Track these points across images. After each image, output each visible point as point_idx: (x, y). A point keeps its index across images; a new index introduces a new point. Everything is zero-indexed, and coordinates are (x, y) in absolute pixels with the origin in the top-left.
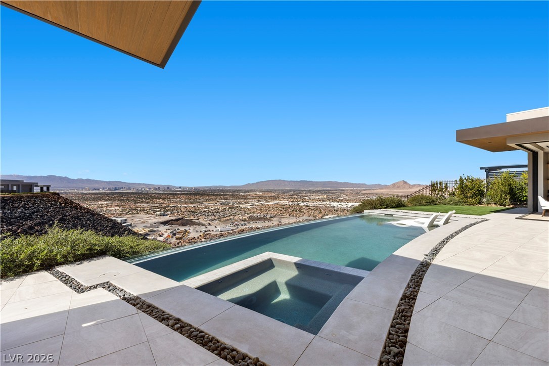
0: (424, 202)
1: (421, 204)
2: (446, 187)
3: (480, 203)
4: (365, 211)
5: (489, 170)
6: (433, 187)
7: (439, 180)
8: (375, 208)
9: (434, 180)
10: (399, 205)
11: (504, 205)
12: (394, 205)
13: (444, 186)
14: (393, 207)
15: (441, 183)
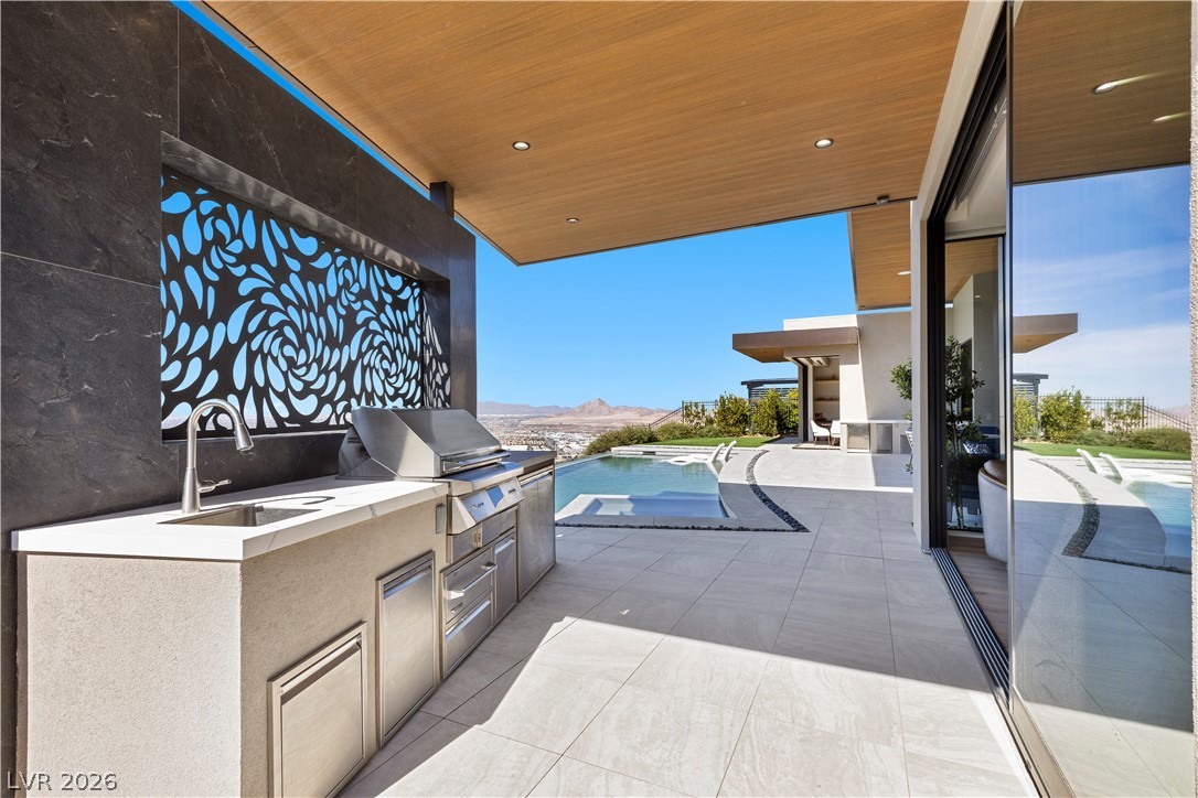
0: (677, 433)
1: (675, 438)
2: (703, 411)
3: (744, 433)
4: (613, 449)
5: (751, 385)
6: (687, 410)
7: (694, 400)
8: (624, 444)
9: (688, 400)
10: (652, 439)
11: (771, 435)
12: (646, 439)
13: (700, 408)
14: (644, 443)
15: (696, 405)
